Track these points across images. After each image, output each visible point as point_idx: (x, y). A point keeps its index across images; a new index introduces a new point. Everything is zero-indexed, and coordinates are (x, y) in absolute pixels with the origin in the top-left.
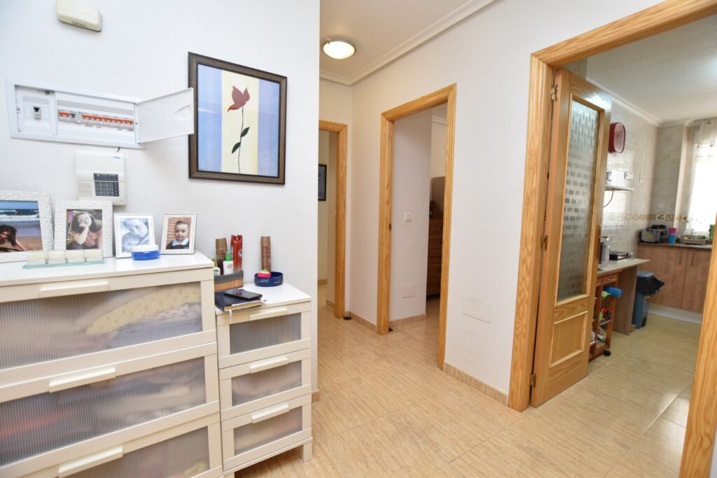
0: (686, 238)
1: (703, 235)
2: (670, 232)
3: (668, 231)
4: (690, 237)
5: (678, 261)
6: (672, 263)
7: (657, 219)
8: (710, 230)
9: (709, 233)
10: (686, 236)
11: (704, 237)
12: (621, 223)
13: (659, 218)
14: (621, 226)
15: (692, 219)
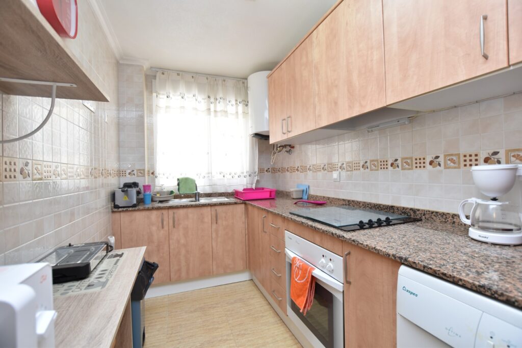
0: (158, 195)
1: (171, 190)
2: (145, 191)
3: (142, 189)
4: (161, 193)
5: (160, 224)
6: (154, 228)
7: (128, 175)
8: (178, 185)
9: (177, 187)
10: (158, 193)
11: (172, 192)
12: (84, 183)
13: (130, 174)
14: (87, 188)
15: (159, 174)
